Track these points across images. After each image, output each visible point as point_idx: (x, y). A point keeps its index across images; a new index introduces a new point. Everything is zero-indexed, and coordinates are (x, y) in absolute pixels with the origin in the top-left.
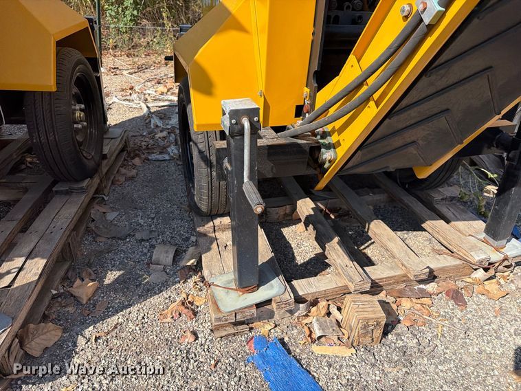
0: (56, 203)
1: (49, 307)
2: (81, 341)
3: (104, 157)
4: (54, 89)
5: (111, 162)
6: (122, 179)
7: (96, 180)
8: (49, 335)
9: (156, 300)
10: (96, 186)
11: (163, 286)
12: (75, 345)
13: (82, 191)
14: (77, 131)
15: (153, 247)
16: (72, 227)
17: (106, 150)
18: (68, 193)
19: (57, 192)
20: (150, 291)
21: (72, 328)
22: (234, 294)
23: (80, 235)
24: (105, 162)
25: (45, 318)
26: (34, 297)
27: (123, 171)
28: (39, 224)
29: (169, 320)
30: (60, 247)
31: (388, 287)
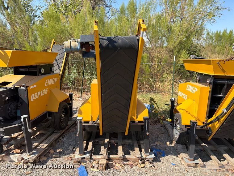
0: (54, 134)
1: (46, 154)
2: (49, 160)
3: (68, 125)
4: (57, 112)
5: (69, 127)
6: (71, 131)
7: (64, 131)
8: (44, 159)
9: (66, 156)
10: (63, 132)
11: (69, 154)
12: (48, 161)
13: (60, 132)
14: (62, 119)
15: (70, 145)
16: (55, 139)
17: (69, 124)
18: (56, 133)
19: (55, 132)
20: (66, 155)
21: (49, 158)
22: (79, 155)
23: (57, 142)
24: (67, 127)
25: (45, 156)
26: (44, 151)
27: (72, 129)
28: (49, 138)
29: (66, 160)
30: (51, 143)
31: (115, 161)
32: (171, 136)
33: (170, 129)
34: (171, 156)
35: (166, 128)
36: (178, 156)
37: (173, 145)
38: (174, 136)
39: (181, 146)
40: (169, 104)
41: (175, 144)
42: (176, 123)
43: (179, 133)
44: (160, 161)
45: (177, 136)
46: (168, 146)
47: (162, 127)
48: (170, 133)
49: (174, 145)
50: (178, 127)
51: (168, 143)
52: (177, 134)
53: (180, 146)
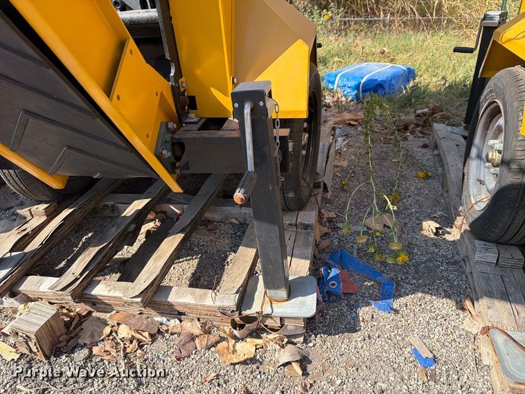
31: (118, 308)
32: (453, 191)
33: (452, 159)
34: (428, 297)
35: (439, 155)
36: (468, 304)
37: (454, 234)
38: (465, 193)
39: (492, 257)
40: (473, 46)
41: (462, 236)
42: (487, 127)
43: (492, 184)
44: (353, 328)
45: (478, 197)
46: (426, 239)
47: (425, 151)
48: (453, 175)
49: (458, 237)
50: (492, 147)
51: (429, 227)
52: (481, 182)
53: (484, 255)
